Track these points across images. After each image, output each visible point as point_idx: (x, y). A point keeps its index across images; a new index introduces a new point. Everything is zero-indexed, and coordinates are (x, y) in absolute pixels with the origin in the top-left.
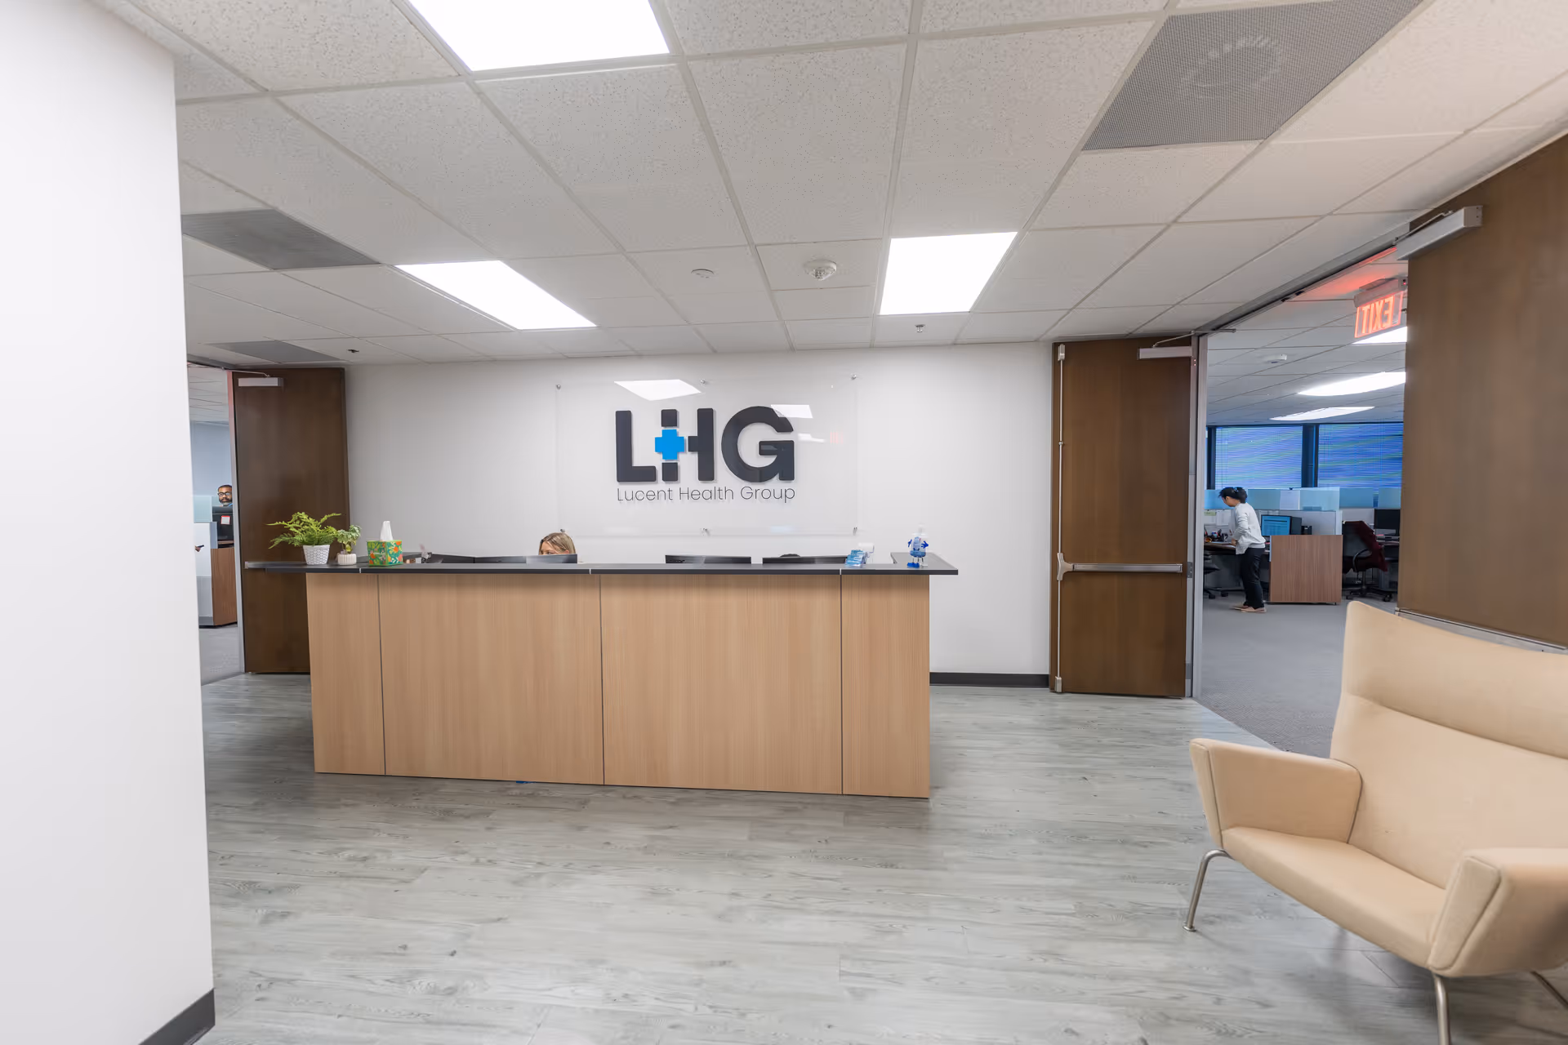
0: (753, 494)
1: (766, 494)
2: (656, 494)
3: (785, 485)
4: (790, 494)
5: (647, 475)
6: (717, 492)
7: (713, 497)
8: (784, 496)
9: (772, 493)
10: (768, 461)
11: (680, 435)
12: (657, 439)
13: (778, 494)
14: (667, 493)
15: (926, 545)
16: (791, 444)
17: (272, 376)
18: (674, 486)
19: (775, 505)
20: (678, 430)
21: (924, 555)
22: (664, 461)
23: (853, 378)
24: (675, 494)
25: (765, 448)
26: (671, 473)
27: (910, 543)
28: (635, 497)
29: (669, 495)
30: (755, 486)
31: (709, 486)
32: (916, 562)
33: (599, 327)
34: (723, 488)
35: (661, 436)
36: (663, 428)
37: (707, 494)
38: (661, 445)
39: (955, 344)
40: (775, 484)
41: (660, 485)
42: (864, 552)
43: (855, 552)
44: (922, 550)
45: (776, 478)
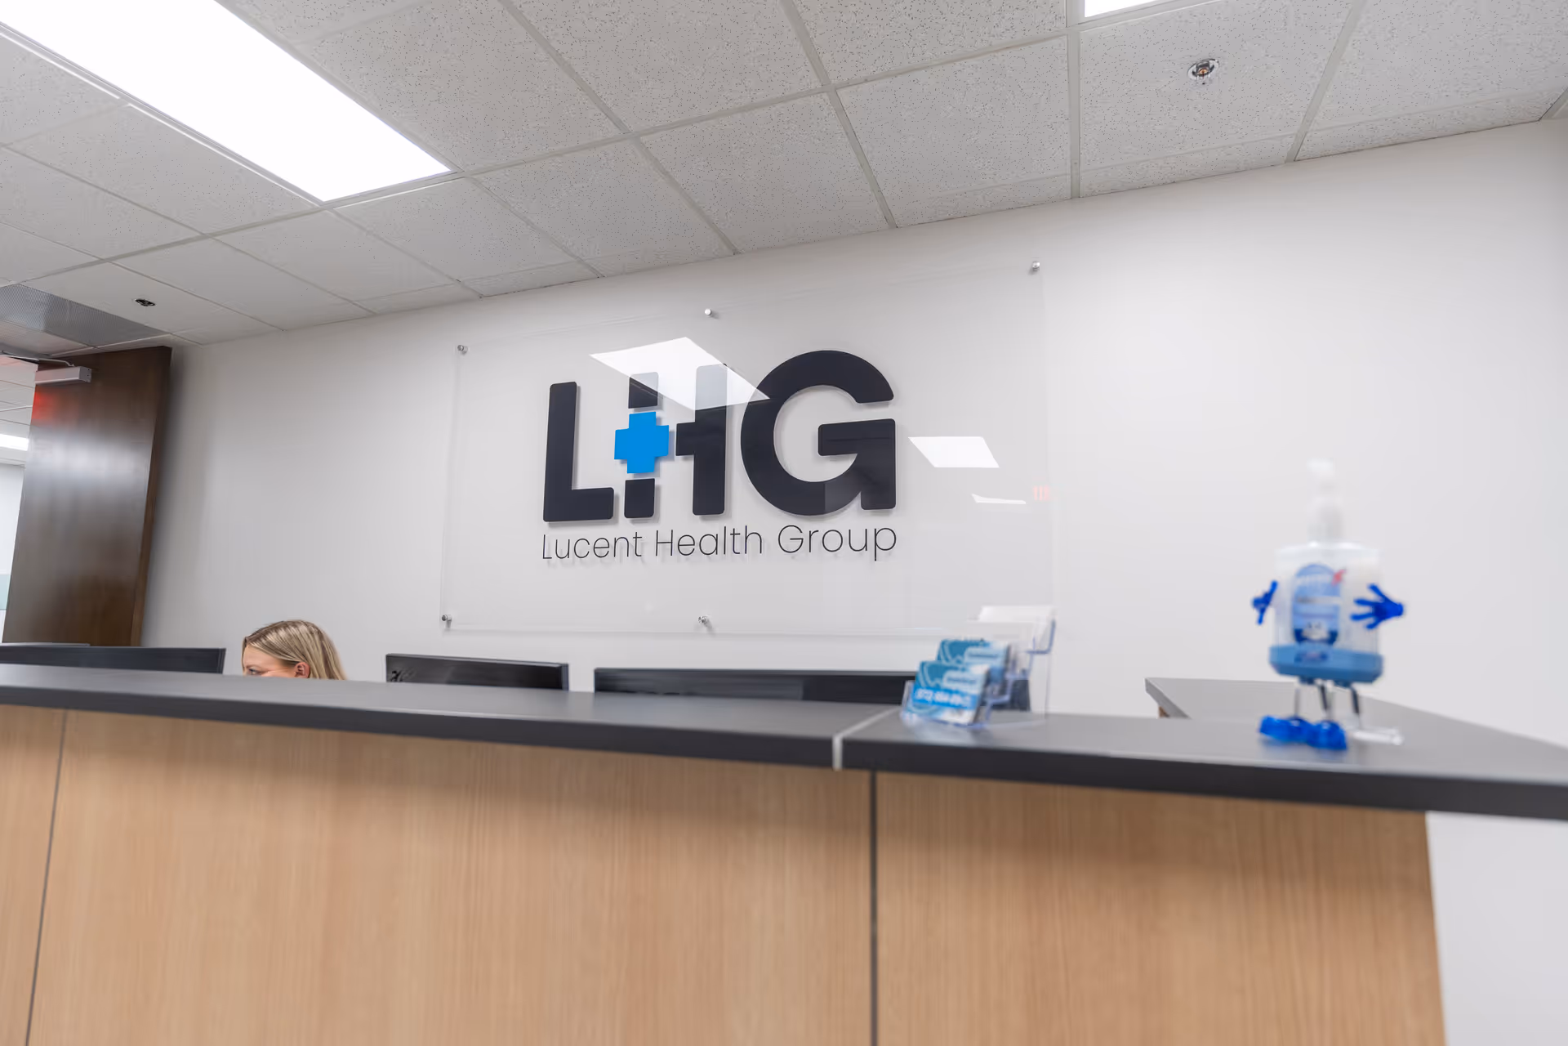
0: (805, 543)
1: (833, 541)
2: (612, 543)
3: (875, 520)
4: (885, 540)
5: (596, 506)
6: (729, 538)
7: (720, 549)
8: (874, 546)
9: (846, 540)
10: (836, 467)
11: (664, 423)
12: (618, 432)
13: (858, 543)
14: (632, 542)
15: (1384, 610)
16: (888, 426)
17: (76, 366)
18: (646, 529)
19: (850, 568)
20: (659, 414)
21: (1368, 670)
22: (631, 477)
23: (1034, 270)
24: (648, 548)
25: (832, 439)
26: (642, 500)
27: (1263, 603)
28: (572, 551)
29: (634, 548)
30: (807, 525)
31: (714, 526)
32: (1313, 714)
33: (456, 174)
34: (740, 530)
35: (627, 427)
36: (632, 411)
37: (708, 545)
38: (626, 446)
39: (1294, 159)
40: (853, 519)
41: (622, 526)
42: (999, 646)
43: (955, 649)
44: (1355, 638)
45: (857, 503)
